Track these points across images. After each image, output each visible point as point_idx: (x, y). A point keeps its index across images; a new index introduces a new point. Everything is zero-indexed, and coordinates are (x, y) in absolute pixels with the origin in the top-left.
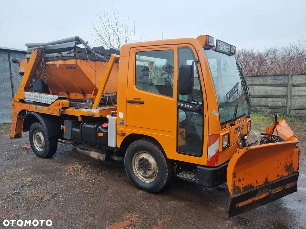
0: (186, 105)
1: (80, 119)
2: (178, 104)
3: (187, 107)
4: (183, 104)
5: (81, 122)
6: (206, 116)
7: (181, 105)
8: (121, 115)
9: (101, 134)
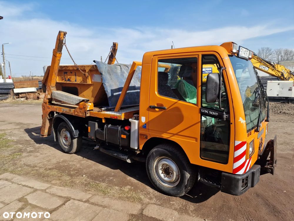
0: (210, 112)
1: (104, 121)
2: (202, 111)
3: (212, 114)
4: (207, 111)
5: (104, 124)
6: (232, 124)
7: (205, 112)
8: (143, 120)
9: (124, 136)
